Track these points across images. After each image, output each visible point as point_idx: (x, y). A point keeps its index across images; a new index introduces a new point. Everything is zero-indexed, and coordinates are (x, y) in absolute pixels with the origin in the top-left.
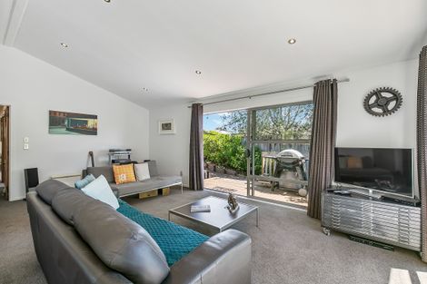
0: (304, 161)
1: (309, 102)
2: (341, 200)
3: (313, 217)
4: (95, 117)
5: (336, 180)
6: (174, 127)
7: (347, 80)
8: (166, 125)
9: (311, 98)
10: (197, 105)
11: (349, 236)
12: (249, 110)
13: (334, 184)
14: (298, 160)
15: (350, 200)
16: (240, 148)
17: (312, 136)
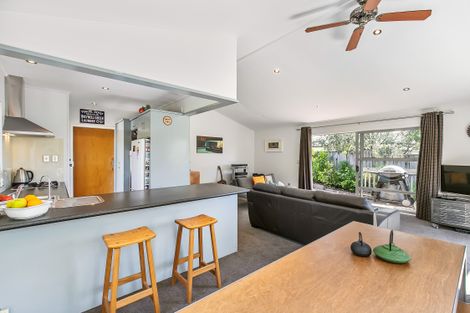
0: (407, 176)
1: (416, 128)
2: (446, 203)
3: (421, 218)
4: (221, 139)
5: (443, 190)
6: (282, 145)
7: (452, 112)
8: (274, 144)
9: (419, 125)
10: (307, 128)
11: (454, 229)
12: (357, 133)
13: (440, 193)
14: (401, 175)
15: (454, 203)
16: (328, 163)
17: (420, 155)
